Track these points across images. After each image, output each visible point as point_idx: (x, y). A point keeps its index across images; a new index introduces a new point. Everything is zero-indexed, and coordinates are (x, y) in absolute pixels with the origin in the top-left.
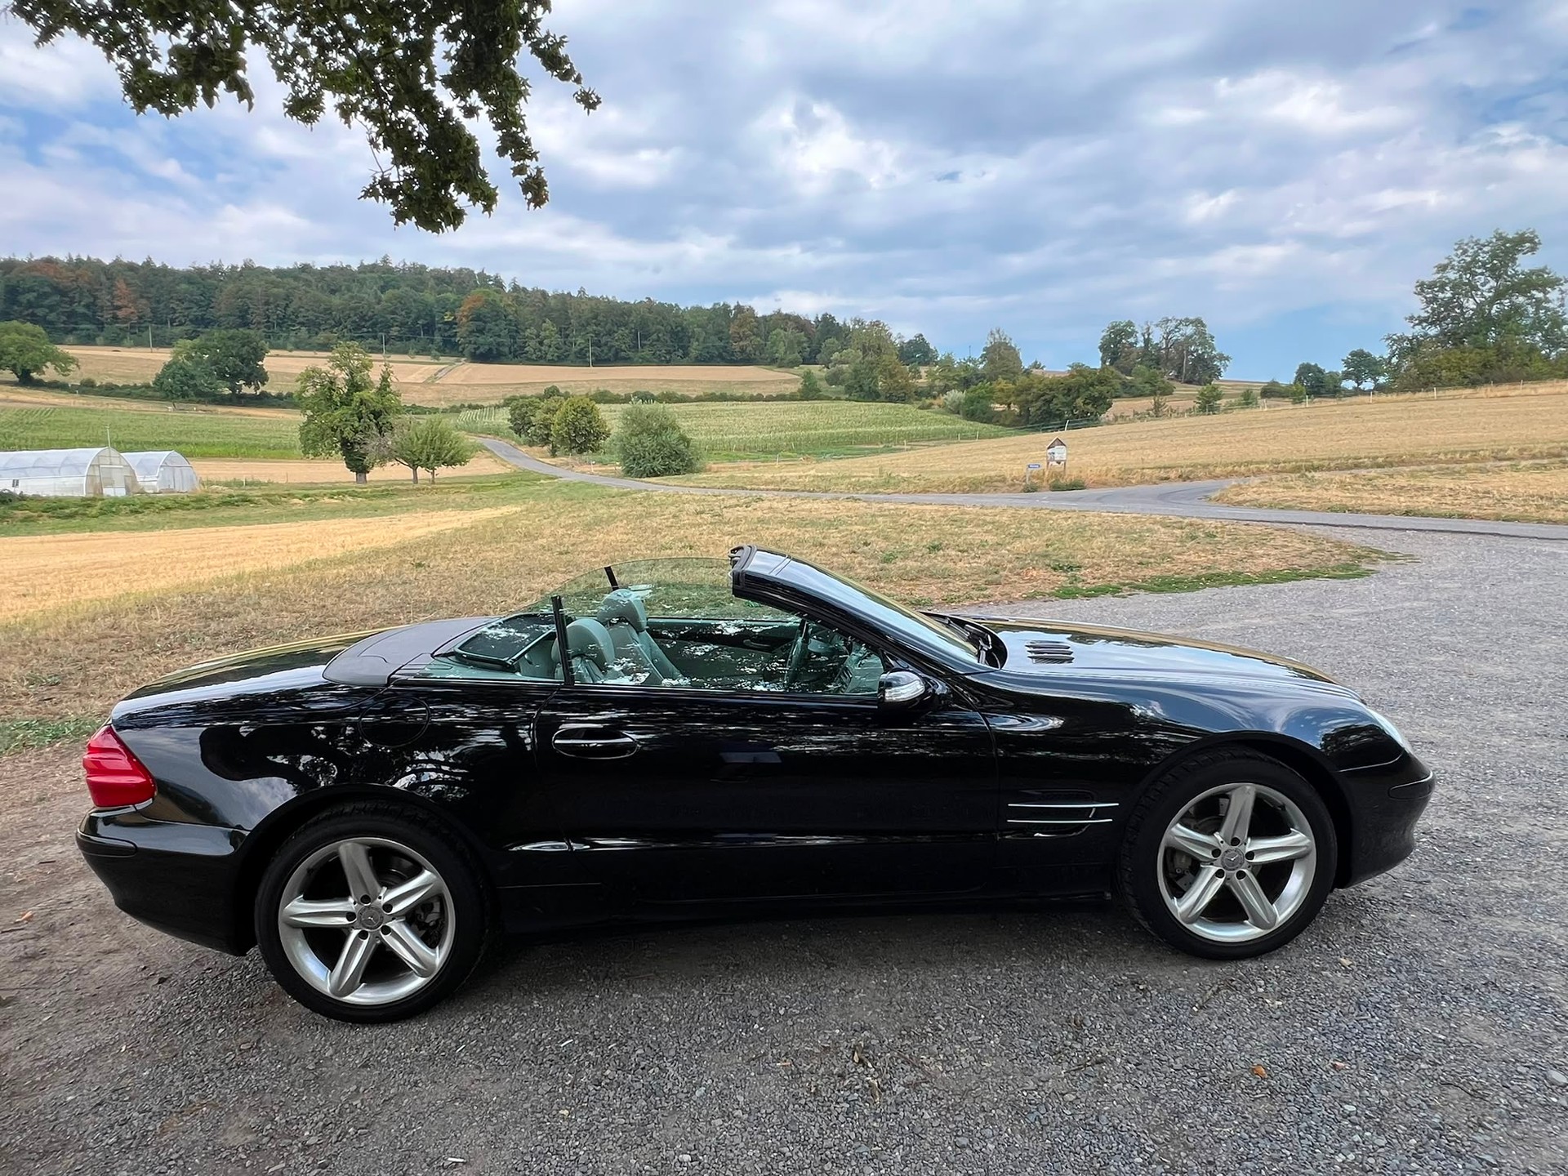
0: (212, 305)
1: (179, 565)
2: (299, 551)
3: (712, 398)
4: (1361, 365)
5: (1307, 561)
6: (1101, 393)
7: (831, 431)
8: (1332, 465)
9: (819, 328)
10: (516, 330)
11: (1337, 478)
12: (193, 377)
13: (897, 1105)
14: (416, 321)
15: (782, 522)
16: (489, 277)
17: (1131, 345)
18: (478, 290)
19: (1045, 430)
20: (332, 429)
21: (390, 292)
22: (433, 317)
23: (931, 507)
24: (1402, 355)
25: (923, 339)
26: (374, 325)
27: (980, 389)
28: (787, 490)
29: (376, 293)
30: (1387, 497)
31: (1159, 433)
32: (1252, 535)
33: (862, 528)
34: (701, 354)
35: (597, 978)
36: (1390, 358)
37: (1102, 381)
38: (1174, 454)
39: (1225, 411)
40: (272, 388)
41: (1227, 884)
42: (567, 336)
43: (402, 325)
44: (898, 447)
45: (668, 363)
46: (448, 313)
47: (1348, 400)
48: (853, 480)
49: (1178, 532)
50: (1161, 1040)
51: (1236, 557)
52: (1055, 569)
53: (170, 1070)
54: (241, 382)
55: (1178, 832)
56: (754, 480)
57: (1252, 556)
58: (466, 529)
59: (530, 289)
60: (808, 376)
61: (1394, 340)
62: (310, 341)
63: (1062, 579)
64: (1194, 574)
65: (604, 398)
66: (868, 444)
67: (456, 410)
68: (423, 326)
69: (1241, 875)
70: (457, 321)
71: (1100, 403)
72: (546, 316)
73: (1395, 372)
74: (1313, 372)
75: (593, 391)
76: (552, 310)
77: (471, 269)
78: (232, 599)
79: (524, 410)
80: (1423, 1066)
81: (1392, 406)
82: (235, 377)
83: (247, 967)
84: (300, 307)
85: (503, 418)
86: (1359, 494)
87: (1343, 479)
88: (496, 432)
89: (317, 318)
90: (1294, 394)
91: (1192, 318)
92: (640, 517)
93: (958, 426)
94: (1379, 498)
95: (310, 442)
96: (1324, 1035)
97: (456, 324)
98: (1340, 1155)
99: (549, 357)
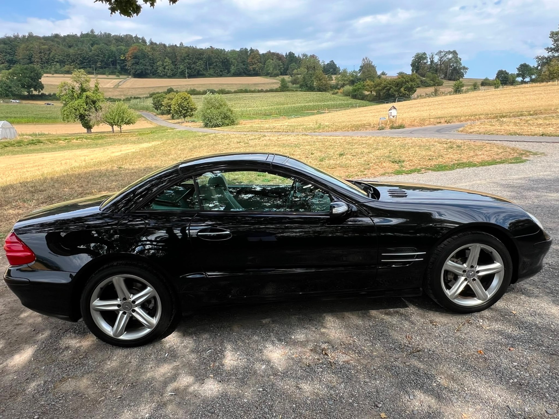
0: (16, 54)
1: (14, 171)
2: (66, 163)
3: (241, 91)
4: (524, 70)
5: (500, 156)
6: (411, 85)
7: (294, 105)
8: (511, 115)
9: (288, 58)
10: (153, 62)
11: (513, 121)
12: (10, 87)
13: (341, 368)
14: (108, 60)
15: (275, 145)
16: (140, 38)
17: (425, 63)
18: (135, 44)
19: (387, 103)
20: (75, 109)
21: (96, 46)
22: (116, 57)
23: (339, 138)
24: (543, 64)
25: (334, 63)
26: (89, 61)
27: (358, 85)
28: (276, 132)
29: (89, 47)
30: (534, 128)
31: (437, 103)
32: (476, 146)
33: (309, 147)
34: (235, 72)
35: (218, 328)
36: (538, 67)
37: (412, 80)
38: (443, 112)
39: (466, 92)
40: (46, 92)
41: (468, 284)
42: (176, 65)
43: (102, 61)
44: (323, 111)
45: (221, 76)
46: (122, 55)
47: (519, 86)
48: (305, 126)
49: (445, 145)
50: (442, 343)
51: (470, 155)
52: (393, 162)
53: (53, 366)
54: (32, 89)
55: (450, 264)
56: (261, 128)
57: (477, 155)
58: (138, 152)
59: (158, 43)
60: (283, 81)
61: (540, 59)
62: (61, 69)
63: (396, 166)
64: (452, 163)
65: (193, 92)
66: (310, 110)
67: (128, 100)
68: (111, 61)
69: (474, 280)
70: (126, 59)
71: (411, 90)
72: (166, 56)
73: (539, 73)
74: (504, 74)
75: (189, 89)
76: (169, 53)
77: (131, 34)
78: (42, 184)
79: (159, 99)
80: (544, 348)
81: (538, 88)
82: (29, 87)
83: (76, 328)
84: (55, 54)
85: (149, 102)
86: (522, 127)
87: (516, 121)
88: (147, 109)
89: (64, 59)
90: (495, 84)
91: (452, 50)
92: (213, 145)
93: (349, 102)
94: (531, 129)
95: (66, 115)
96: (506, 339)
97: (126, 60)
98: (512, 380)
99: (168, 74)
